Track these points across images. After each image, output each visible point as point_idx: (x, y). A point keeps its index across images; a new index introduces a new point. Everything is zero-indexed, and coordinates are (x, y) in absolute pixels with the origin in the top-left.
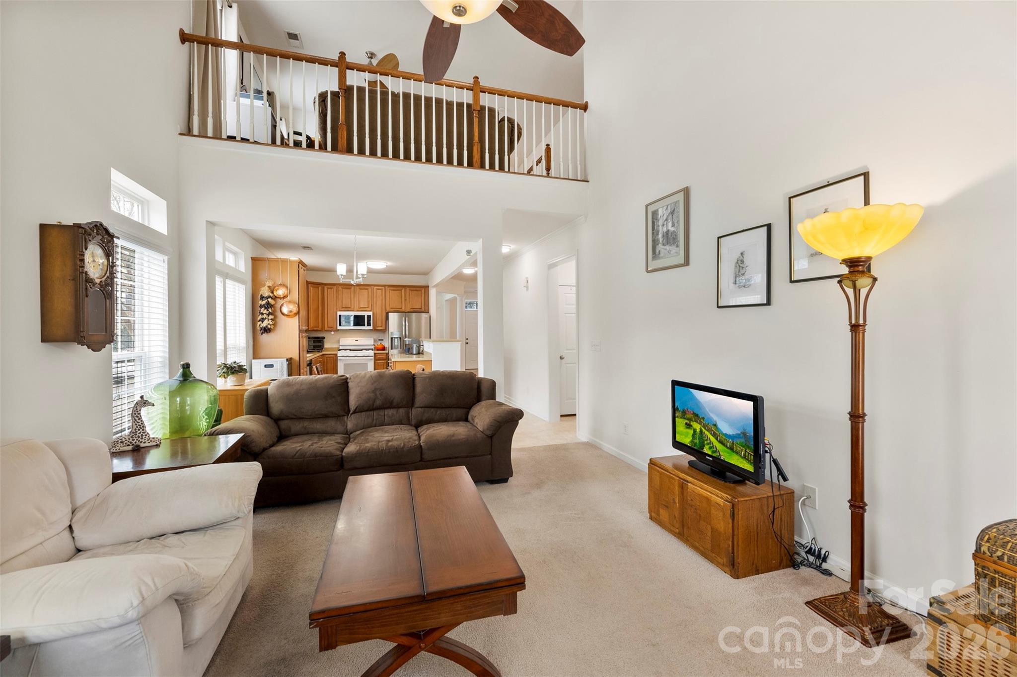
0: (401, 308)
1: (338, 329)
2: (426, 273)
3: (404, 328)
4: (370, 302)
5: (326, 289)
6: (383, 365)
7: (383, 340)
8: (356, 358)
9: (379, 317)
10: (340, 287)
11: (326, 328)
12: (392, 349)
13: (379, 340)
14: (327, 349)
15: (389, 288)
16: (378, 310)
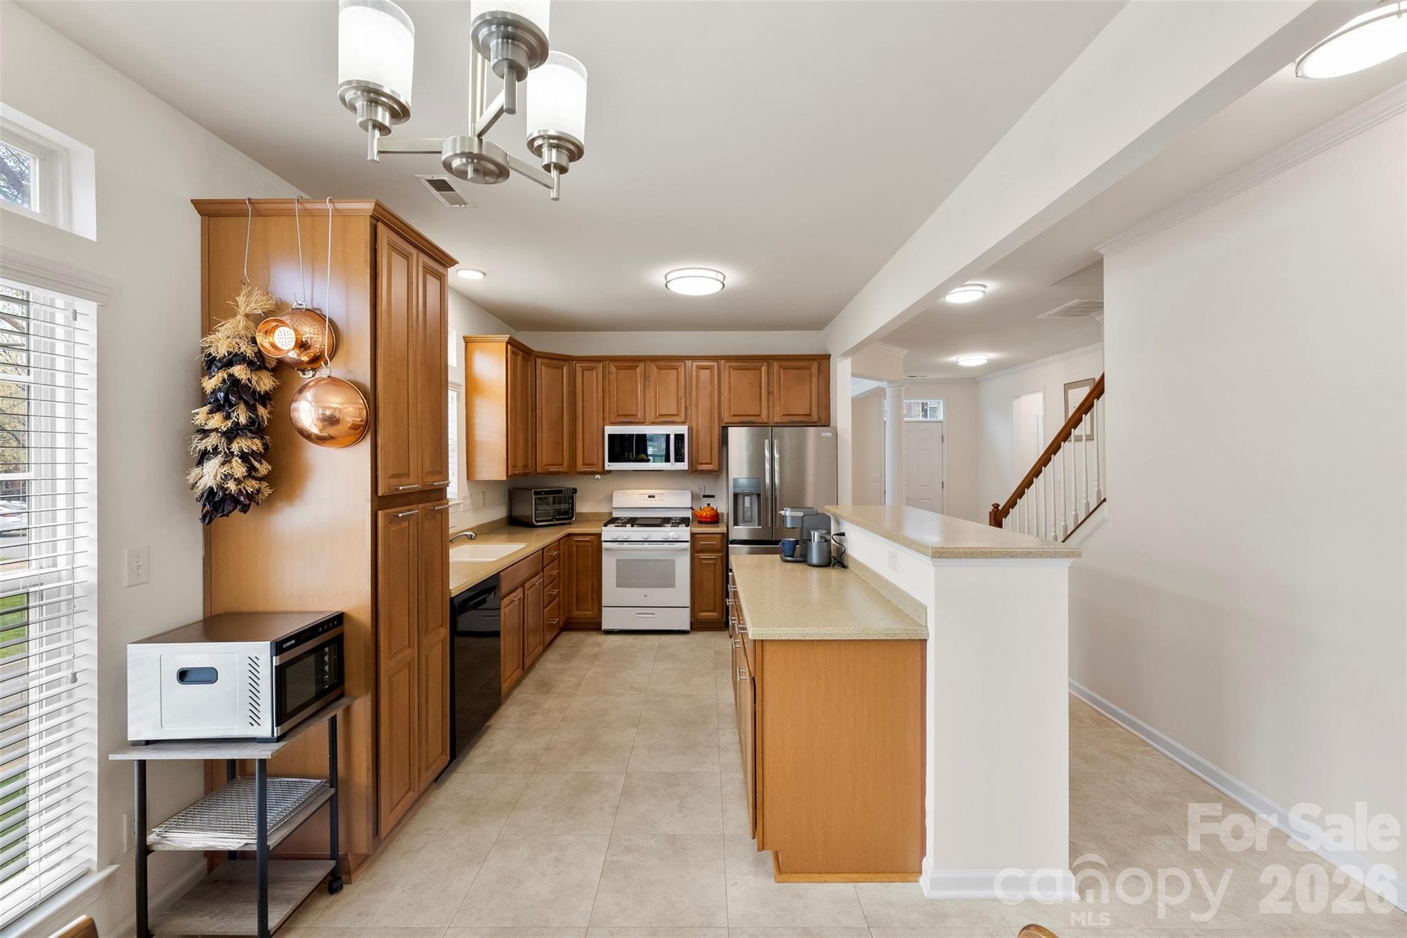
0: (759, 415)
1: (607, 468)
2: (818, 323)
3: (767, 466)
4: (683, 401)
5: (579, 370)
6: (714, 564)
7: (713, 496)
8: (646, 545)
9: (704, 438)
10: (611, 365)
11: (580, 467)
12: (736, 524)
13: (704, 496)
14: (586, 518)
15: (728, 364)
16: (702, 419)
